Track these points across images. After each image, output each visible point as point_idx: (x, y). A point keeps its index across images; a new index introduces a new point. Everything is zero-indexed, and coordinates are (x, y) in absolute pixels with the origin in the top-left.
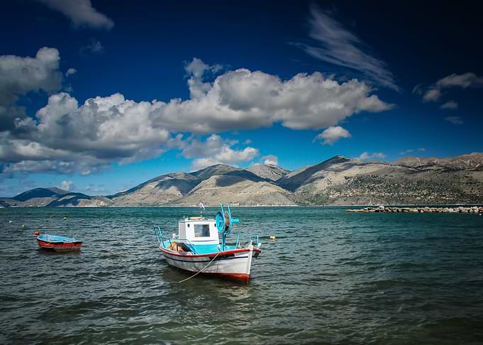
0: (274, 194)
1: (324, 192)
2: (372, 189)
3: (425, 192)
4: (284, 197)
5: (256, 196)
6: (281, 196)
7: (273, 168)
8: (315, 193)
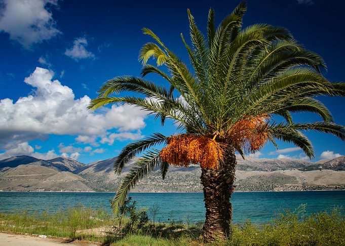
0: (76, 182)
1: (116, 182)
2: (153, 180)
3: (192, 183)
4: (84, 185)
5: (60, 183)
6: (82, 184)
7: (71, 161)
8: (108, 182)
